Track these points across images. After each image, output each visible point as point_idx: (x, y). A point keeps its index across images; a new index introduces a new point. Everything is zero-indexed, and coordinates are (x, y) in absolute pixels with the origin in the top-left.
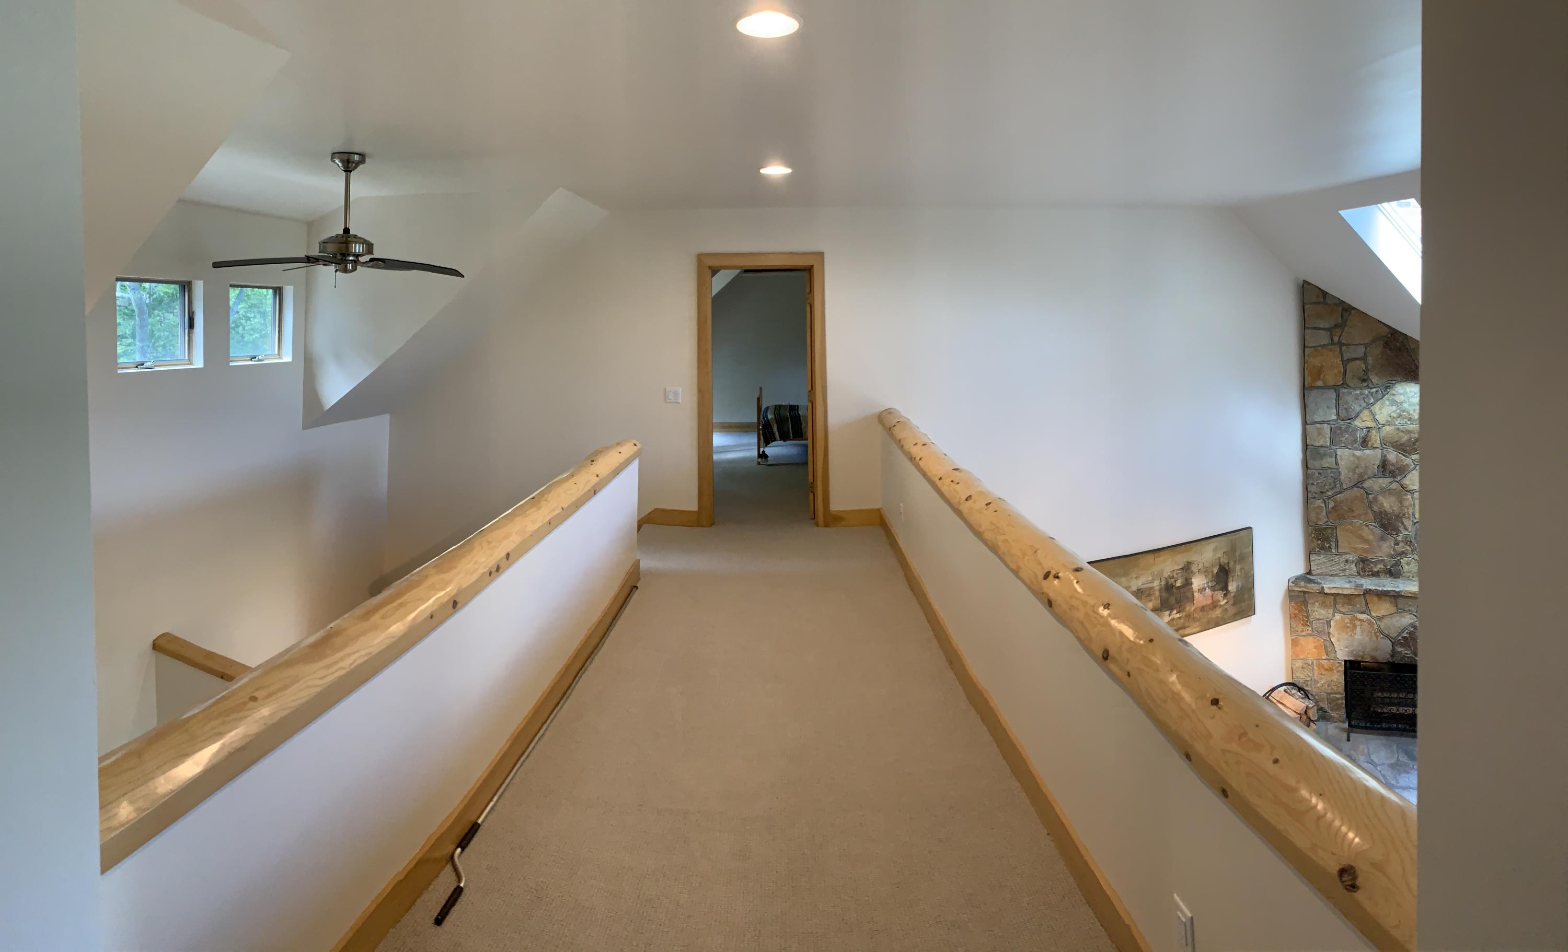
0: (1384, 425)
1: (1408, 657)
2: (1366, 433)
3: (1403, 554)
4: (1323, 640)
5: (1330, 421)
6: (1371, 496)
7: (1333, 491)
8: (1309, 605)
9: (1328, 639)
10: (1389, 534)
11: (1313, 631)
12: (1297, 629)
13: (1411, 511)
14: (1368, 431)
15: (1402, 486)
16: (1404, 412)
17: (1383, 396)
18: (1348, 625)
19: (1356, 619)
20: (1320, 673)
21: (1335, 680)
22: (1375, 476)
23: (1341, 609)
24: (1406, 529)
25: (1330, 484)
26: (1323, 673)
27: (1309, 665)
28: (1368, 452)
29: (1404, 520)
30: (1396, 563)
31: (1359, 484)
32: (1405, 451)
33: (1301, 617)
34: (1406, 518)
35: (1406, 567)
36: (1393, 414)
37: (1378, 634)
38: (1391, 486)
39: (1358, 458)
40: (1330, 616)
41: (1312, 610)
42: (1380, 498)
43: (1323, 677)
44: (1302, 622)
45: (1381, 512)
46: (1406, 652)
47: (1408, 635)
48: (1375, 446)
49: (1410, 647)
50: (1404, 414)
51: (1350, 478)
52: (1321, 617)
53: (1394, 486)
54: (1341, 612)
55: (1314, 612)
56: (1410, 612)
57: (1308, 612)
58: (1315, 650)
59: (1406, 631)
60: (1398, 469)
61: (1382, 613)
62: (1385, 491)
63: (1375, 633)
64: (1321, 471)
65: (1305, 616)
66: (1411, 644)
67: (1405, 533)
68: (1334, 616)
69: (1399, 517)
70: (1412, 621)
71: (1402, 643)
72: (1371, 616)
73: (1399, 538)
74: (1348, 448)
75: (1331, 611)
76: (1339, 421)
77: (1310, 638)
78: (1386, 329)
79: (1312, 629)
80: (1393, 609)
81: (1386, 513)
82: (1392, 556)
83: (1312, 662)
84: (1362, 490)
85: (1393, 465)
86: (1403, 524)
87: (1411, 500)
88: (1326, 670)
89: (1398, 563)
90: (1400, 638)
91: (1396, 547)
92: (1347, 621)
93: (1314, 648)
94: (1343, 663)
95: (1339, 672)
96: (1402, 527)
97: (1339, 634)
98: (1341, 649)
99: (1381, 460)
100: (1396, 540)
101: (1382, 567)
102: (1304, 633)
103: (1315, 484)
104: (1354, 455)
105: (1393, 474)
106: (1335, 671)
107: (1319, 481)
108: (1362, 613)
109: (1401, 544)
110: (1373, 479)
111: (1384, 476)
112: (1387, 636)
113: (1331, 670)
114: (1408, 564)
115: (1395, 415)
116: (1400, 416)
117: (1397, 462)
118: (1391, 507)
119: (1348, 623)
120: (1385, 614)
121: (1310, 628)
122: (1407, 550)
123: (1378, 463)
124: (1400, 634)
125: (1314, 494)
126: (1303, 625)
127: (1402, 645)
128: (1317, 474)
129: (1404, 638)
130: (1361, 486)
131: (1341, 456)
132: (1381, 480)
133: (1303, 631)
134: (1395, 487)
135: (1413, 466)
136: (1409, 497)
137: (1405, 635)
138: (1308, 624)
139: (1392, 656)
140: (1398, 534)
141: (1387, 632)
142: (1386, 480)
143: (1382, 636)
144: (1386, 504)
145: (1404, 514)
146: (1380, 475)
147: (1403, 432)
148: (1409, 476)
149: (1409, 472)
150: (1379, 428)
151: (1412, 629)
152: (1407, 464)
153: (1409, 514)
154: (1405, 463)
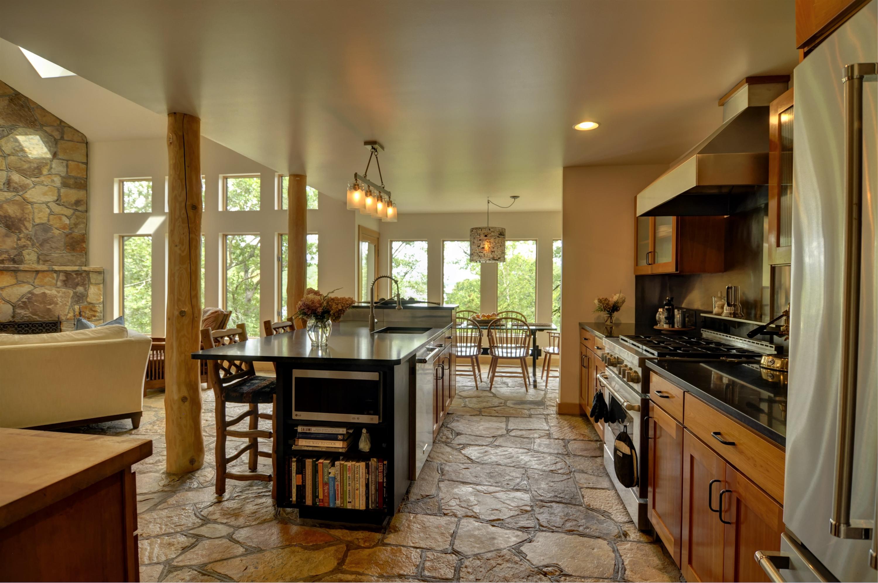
0: (9, 155)
1: (27, 317)
3: (25, 247)
10: (13, 232)
13: (31, 217)
15: (24, 199)
16: (25, 148)
17: (9, 134)
24: (27, 229)
29: (26, 224)
30: (19, 253)
32: (26, 175)
34: (27, 221)
35: (27, 256)
36: (16, 148)
37: (1, 300)
38: (15, 198)
42: (5, 206)
45: (5, 217)
46: (25, 313)
47: (26, 300)
48: (1, 168)
49: (28, 309)
53: (17, 198)
56: (28, 283)
59: (25, 297)
60: (20, 186)
61: (4, 284)
62: (9, 201)
66: (29, 306)
67: (26, 232)
69: (21, 220)
70: (30, 289)
71: (21, 306)
73: (21, 235)
78: (12, 90)
80: (14, 281)
81: (10, 217)
82: (15, 249)
85: (16, 183)
86: (24, 225)
87: (31, 208)
89: (20, 254)
90: (20, 302)
91: (19, 242)
96: (24, 227)
99: (7, 179)
100: (19, 237)
101: (7, 256)
105: (16, 190)
109: (23, 240)
111: (9, 190)
112: (8, 302)
114: (29, 254)
115: (18, 150)
116: (22, 150)
117: (20, 181)
118: (14, 213)
120: (6, 285)
122: (28, 244)
123: (4, 180)
124: (19, 300)
127: (22, 308)
129: (24, 303)
132: (6, 194)
135: (33, 185)
136: (30, 206)
137: (24, 300)
139: (13, 317)
140: (20, 232)
141: (8, 299)
142: (10, 193)
143: (3, 302)
144: (9, 211)
145: (25, 219)
146: (6, 190)
147: (25, 161)
148: (29, 192)
149: (29, 189)
150: (5, 157)
151: (30, 295)
152: (28, 184)
153: (29, 219)
154: (26, 183)
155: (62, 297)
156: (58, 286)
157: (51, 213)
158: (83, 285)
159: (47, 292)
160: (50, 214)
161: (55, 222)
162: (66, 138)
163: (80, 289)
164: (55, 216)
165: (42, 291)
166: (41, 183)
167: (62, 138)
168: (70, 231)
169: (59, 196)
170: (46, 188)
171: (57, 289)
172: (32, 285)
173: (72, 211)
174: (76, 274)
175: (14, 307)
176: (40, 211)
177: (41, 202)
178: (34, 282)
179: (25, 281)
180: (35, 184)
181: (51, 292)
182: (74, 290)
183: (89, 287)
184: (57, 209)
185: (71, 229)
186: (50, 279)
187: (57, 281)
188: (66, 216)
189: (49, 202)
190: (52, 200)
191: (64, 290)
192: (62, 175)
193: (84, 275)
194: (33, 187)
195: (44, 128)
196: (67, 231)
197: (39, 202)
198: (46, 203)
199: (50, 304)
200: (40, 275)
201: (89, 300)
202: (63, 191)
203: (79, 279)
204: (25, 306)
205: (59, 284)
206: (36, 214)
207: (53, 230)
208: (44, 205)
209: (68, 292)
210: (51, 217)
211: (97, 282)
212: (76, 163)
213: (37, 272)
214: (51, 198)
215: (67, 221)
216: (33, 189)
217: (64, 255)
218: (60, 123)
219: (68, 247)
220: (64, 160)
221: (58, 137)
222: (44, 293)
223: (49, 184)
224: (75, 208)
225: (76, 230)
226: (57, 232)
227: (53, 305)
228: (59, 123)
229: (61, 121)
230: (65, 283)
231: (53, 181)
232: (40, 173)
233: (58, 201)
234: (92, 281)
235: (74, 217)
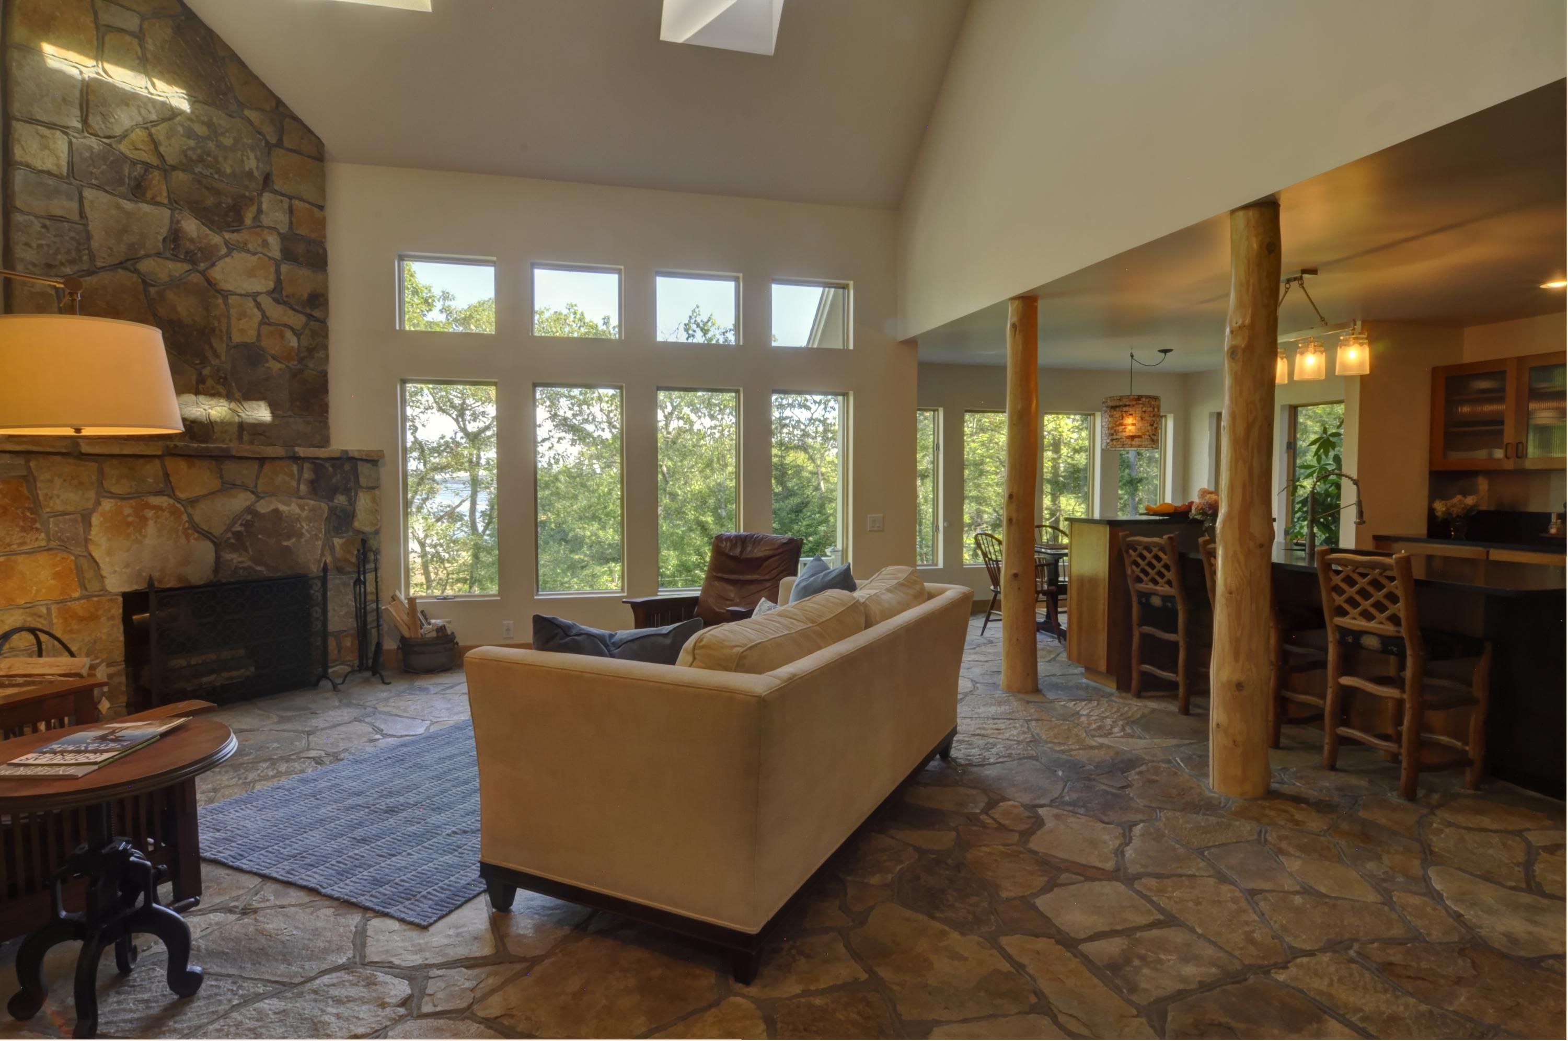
0: (174, 168)
1: (244, 569)
2: (143, 172)
4: (73, 558)
5: (68, 127)
6: (153, 290)
7: (76, 268)
8: (39, 484)
9: (85, 554)
10: (188, 362)
11: (49, 540)
12: (8, 540)
13: (223, 327)
14: (146, 171)
15: (209, 283)
16: (209, 155)
17: (174, 116)
18: (130, 519)
19: (148, 506)
20: (69, 629)
21: (104, 637)
22: (158, 255)
23: (115, 489)
24: (217, 355)
25: (68, 252)
26: (76, 627)
27: (40, 616)
28: (145, 207)
29: (215, 342)
31: (128, 262)
32: (212, 222)
33: (19, 511)
34: (216, 336)
36: (190, 153)
37: (190, 531)
38: (190, 278)
39: (129, 214)
40: (90, 505)
41: (47, 495)
42: (170, 295)
43: (74, 636)
44: (21, 523)
45: (171, 322)
46: (240, 559)
47: (241, 529)
48: (158, 199)
49: (246, 550)
50: (209, 159)
51: (110, 248)
52: (70, 508)
53: (196, 278)
54: (113, 496)
55: (51, 498)
56: (244, 487)
57: (36, 500)
58: (53, 582)
59: (240, 522)
60: (200, 249)
61: (198, 491)
62: (176, 284)
63: (186, 529)
64: (48, 223)
65: (29, 509)
66: (248, 544)
67: (215, 362)
68: (98, 503)
69: (205, 333)
70: (248, 503)
71: (232, 544)
72: (178, 500)
73: (206, 371)
74: (106, 191)
75: (92, 494)
76: (86, 134)
77: (42, 558)
79: (47, 534)
80: (216, 484)
81: (181, 325)
83: (49, 610)
84: (135, 276)
85: (192, 240)
86: (211, 346)
87: (223, 306)
88: (82, 620)
90: (229, 535)
91: (201, 386)
92: (127, 511)
93: (53, 579)
94: (120, 599)
95: (112, 618)
96: (211, 352)
97: (109, 540)
98: (115, 571)
99: (170, 228)
100: (201, 374)
102: (26, 548)
103: (34, 245)
104: (119, 207)
105: (191, 258)
106: (103, 620)
107: (43, 242)
108: (157, 493)
110: (156, 259)
111: (175, 258)
112: (206, 535)
113: (92, 618)
115: (194, 157)
116: (201, 160)
117: (198, 237)
118: (190, 313)
119: (129, 515)
120: (201, 494)
121: (43, 535)
122: (219, 393)
123: (164, 231)
124: (226, 531)
125: (30, 267)
126: (23, 529)
127: (234, 548)
128: (37, 226)
129: (237, 535)
130: (132, 268)
131: (92, 202)
132: (170, 265)
133: (23, 543)
134: (195, 281)
135: (226, 250)
136: (220, 301)
137: (238, 528)
138: (38, 525)
139: (216, 571)
140: (204, 361)
141: (206, 529)
142: (179, 265)
143: (196, 535)
144: (179, 309)
145: (213, 330)
146: (168, 254)
147: (207, 188)
148: (220, 265)
149: (220, 259)
150: (165, 171)
151: (249, 517)
152: (216, 245)
153: (221, 331)
154: (213, 242)
155: (309, 520)
156: (301, 494)
157: (265, 320)
158: (346, 491)
159: (282, 507)
160: (262, 323)
161: (271, 345)
162: (286, 144)
163: (340, 500)
164: (272, 328)
165: (272, 507)
166: (243, 248)
167: (280, 143)
168: (300, 366)
169: (279, 282)
170: (254, 259)
171: (300, 501)
172: (253, 493)
173: (303, 319)
174: (333, 466)
175: (218, 545)
176: (242, 315)
177: (243, 292)
178: (256, 486)
179: (238, 482)
180: (231, 248)
181: (290, 508)
182: (331, 504)
183: (356, 494)
184: (276, 312)
185: (301, 360)
186: (287, 479)
187: (299, 484)
188: (292, 329)
189: (259, 294)
190: (265, 290)
191: (312, 502)
192: (282, 231)
193: (347, 467)
194: (227, 255)
195: (247, 112)
196: (294, 364)
197: (239, 291)
198: (254, 296)
199: (289, 537)
200: (267, 468)
201: (356, 524)
202: (284, 268)
203: (339, 476)
204: (239, 541)
205: (303, 488)
206: (233, 321)
207: (267, 361)
208: (250, 299)
209: (320, 508)
210: (265, 329)
211: (370, 485)
212: (307, 206)
213: (262, 460)
214: (261, 284)
215: (293, 342)
216: (227, 260)
217: (291, 420)
218: (277, 106)
219: (298, 403)
220: (283, 195)
221: (273, 140)
222: (276, 511)
223: (259, 249)
224: (308, 311)
225: (311, 364)
226: (275, 366)
227: (293, 540)
228: (273, 103)
229: (279, 102)
230: (314, 486)
231: (265, 244)
232: (240, 220)
233: (277, 293)
234: (363, 481)
235: (307, 332)
